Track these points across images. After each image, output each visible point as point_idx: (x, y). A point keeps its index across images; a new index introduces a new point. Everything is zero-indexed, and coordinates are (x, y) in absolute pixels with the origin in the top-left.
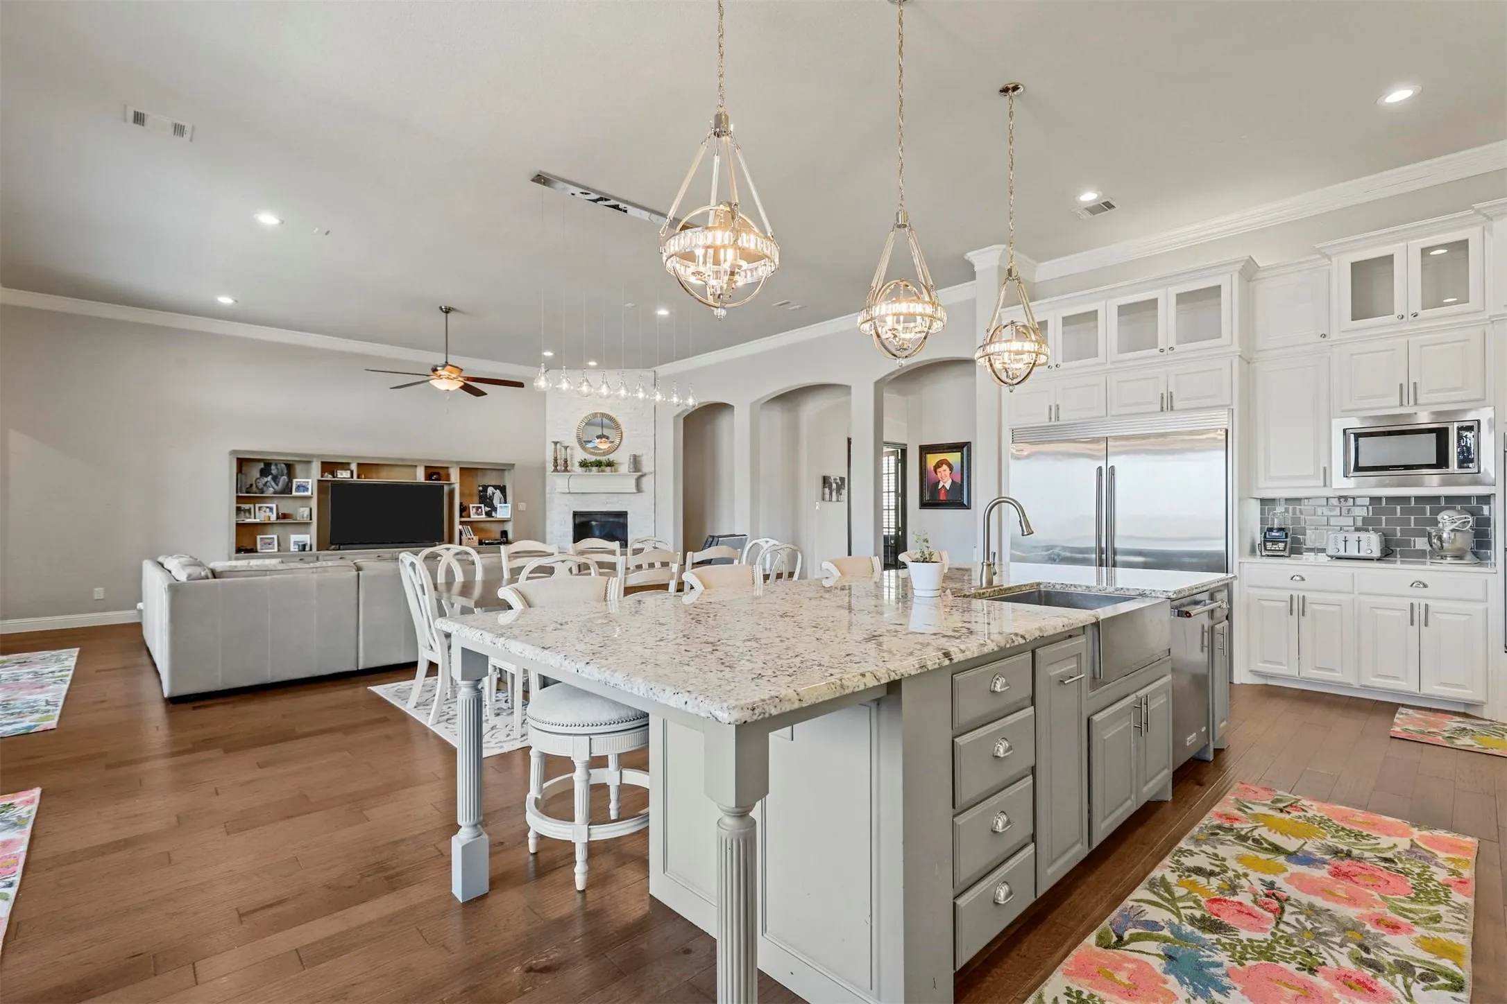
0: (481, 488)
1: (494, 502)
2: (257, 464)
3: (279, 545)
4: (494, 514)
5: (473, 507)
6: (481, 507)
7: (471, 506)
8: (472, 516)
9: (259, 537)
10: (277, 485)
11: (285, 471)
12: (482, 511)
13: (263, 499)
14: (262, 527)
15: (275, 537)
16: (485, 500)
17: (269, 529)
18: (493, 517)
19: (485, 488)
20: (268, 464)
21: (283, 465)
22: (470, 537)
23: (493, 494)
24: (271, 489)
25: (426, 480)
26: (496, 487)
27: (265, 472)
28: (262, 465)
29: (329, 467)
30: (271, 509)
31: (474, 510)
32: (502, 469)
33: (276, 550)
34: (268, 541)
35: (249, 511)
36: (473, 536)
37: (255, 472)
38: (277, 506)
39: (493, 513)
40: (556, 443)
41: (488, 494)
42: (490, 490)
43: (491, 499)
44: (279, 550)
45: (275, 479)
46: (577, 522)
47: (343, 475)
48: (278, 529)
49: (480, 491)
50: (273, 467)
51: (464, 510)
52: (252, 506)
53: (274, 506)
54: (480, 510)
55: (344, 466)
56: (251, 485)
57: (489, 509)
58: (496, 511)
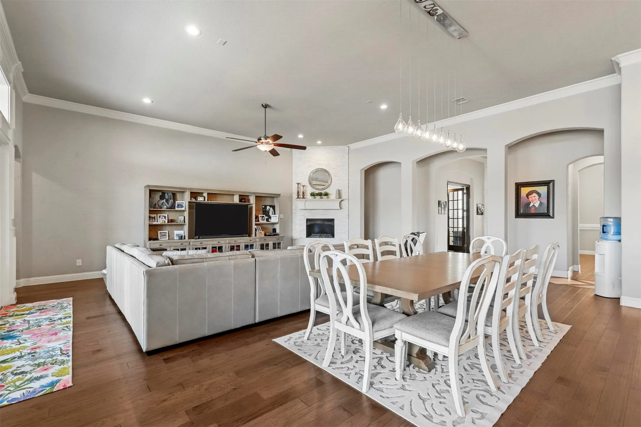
0: (264, 207)
1: (270, 214)
2: (157, 193)
3: (169, 236)
5: (261, 216)
6: (264, 216)
7: (259, 215)
8: (260, 221)
9: (159, 232)
10: (168, 204)
11: (172, 197)
12: (264, 218)
13: (161, 212)
14: (161, 226)
15: (167, 232)
16: (266, 213)
17: (164, 228)
18: (269, 221)
19: (266, 206)
20: (163, 193)
21: (171, 194)
22: (260, 232)
23: (269, 209)
24: (166, 206)
25: (239, 202)
26: (270, 206)
27: (162, 197)
28: (161, 194)
29: (194, 194)
30: (165, 217)
31: (261, 218)
32: (273, 197)
33: (167, 239)
34: (164, 234)
35: (154, 218)
36: (262, 232)
37: (157, 197)
38: (168, 215)
39: (269, 219)
40: (298, 184)
41: (267, 210)
42: (268, 207)
43: (268, 212)
44: (169, 239)
45: (167, 201)
46: (308, 224)
47: (200, 199)
48: (168, 228)
49: (263, 208)
50: (166, 195)
51: (257, 218)
52: (156, 215)
53: (166, 215)
54: (263, 218)
55: (201, 194)
56: (156, 204)
57: (268, 217)
58: (271, 218)
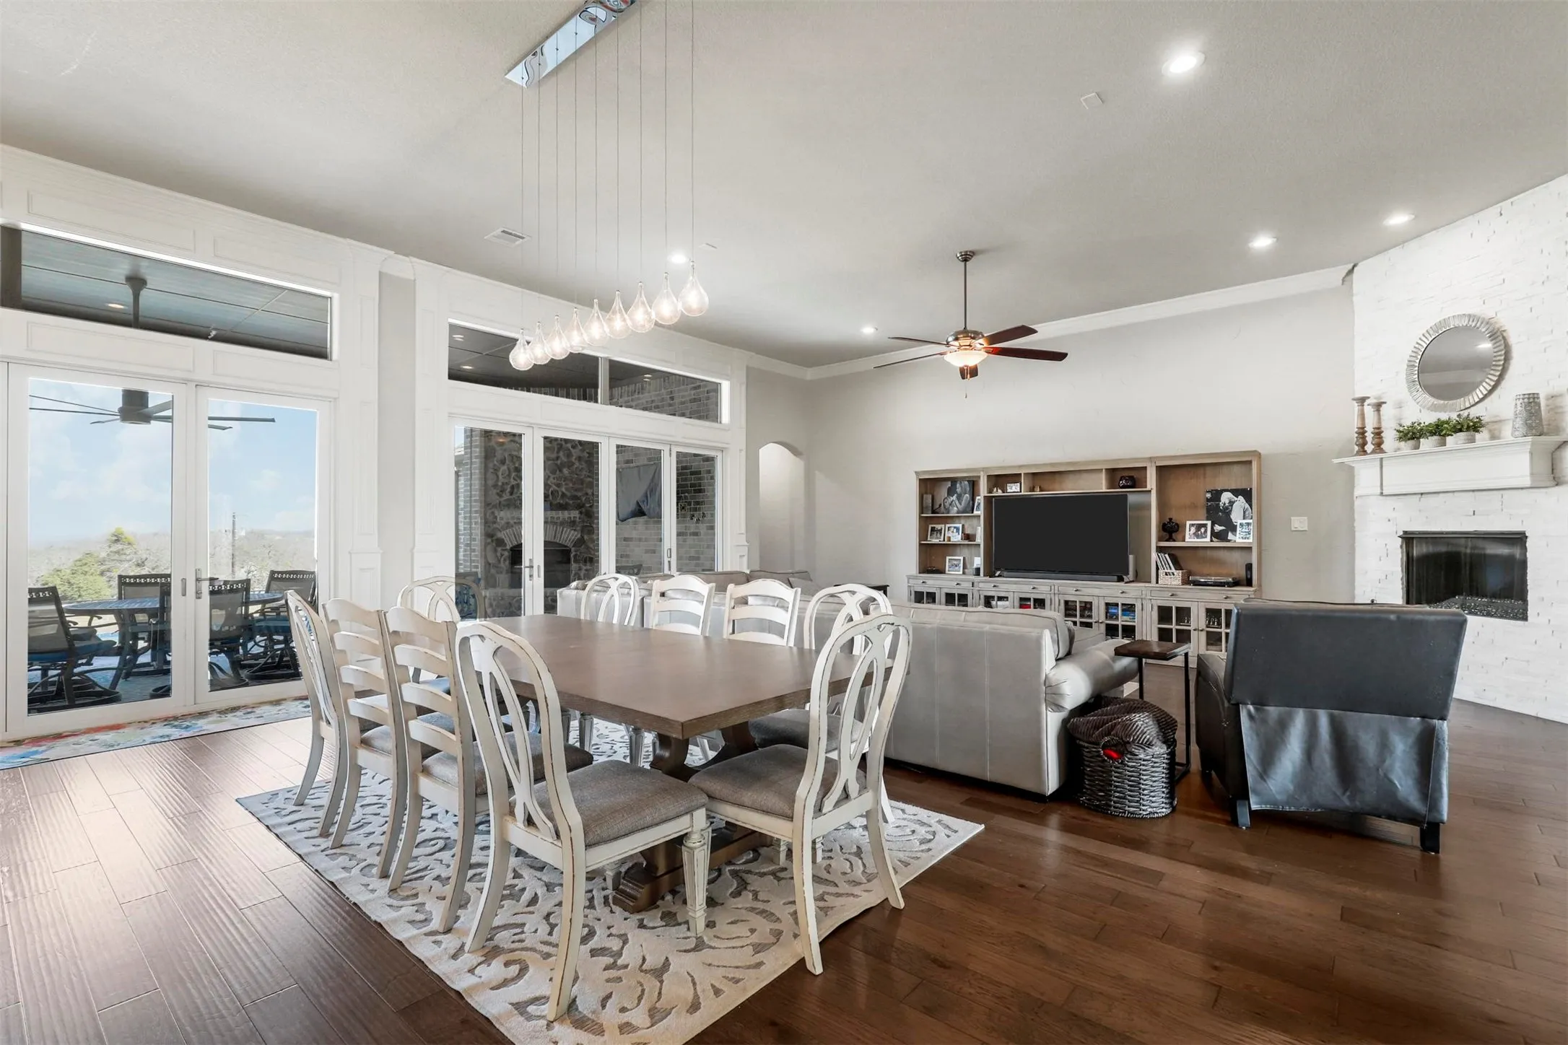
0: (1209, 495)
1: (1232, 516)
2: (944, 483)
3: (964, 568)
4: (1230, 536)
5: (1193, 525)
6: (1205, 525)
7: (1188, 523)
9: (948, 558)
10: (960, 504)
11: (968, 489)
12: (1206, 531)
13: (952, 519)
14: (949, 548)
15: (962, 558)
16: (1219, 513)
17: (958, 550)
18: (1229, 541)
19: (1217, 495)
20: (954, 481)
21: (966, 483)
22: (1169, 571)
23: (1232, 503)
24: (955, 508)
26: (1236, 492)
27: (951, 492)
28: (949, 484)
29: (1002, 480)
30: (958, 529)
33: (961, 573)
34: (955, 562)
35: (940, 531)
36: (1173, 570)
37: (942, 492)
38: (963, 526)
39: (1230, 534)
40: (1362, 401)
41: (1221, 504)
42: (1226, 497)
43: (1227, 511)
44: (964, 573)
45: (959, 498)
47: (1013, 489)
48: (964, 551)
49: (1208, 500)
50: (958, 485)
51: (1170, 529)
52: (941, 526)
53: (960, 526)
54: (1203, 530)
55: (1015, 478)
56: (940, 505)
57: (1223, 528)
58: (1236, 531)
